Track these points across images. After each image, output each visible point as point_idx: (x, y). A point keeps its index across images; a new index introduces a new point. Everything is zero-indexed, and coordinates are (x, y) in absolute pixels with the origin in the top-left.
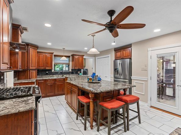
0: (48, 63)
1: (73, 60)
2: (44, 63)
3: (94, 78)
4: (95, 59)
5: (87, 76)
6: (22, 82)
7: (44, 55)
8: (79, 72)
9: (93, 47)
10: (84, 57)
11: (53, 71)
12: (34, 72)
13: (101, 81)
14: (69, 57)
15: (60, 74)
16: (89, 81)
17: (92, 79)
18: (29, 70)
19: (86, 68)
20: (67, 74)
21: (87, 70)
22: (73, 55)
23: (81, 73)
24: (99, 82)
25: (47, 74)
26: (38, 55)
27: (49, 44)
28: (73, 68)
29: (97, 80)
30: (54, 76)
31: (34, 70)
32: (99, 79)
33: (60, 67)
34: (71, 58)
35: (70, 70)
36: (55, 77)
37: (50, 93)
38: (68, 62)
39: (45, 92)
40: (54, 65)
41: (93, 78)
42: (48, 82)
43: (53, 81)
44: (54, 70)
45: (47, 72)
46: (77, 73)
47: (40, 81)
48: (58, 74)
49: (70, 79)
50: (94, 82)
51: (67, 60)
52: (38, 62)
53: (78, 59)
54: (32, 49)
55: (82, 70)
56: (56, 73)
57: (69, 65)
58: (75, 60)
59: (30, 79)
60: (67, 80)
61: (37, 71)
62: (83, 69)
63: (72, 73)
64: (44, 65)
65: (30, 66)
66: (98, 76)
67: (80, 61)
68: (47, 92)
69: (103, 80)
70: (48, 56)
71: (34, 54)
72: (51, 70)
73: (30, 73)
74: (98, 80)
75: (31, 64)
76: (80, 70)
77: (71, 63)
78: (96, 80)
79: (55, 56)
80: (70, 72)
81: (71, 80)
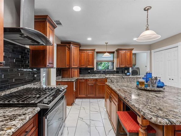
0: (90, 61)
1: (118, 57)
2: (86, 61)
3: (149, 83)
4: (151, 53)
5: (137, 78)
6: (62, 80)
7: (86, 53)
8: (126, 72)
9: (147, 29)
10: (133, 52)
11: (95, 69)
12: (76, 70)
13: (164, 89)
14: (113, 53)
15: (102, 73)
16: (140, 86)
17: (145, 83)
18: (71, 68)
19: (136, 66)
20: (110, 73)
21: (138, 68)
22: (118, 51)
23: (128, 72)
24: (159, 89)
25: (89, 73)
26: (80, 53)
27: (89, 39)
28: (118, 67)
29: (156, 85)
30: (97, 75)
31: (76, 69)
32: (160, 85)
33: (106, 65)
34: (116, 54)
35: (115, 69)
36: (97, 77)
37: (91, 94)
38: (112, 59)
39: (86, 93)
40: (97, 63)
41: (147, 82)
42: (89, 82)
43: (94, 81)
44: (97, 69)
45: (89, 71)
46: (123, 72)
47: (81, 80)
48: (100, 73)
49: (110, 81)
50: (148, 88)
51: (110, 57)
52: (80, 61)
53: (125, 54)
54: (74, 47)
55: (130, 68)
56: (98, 72)
57: (113, 63)
58: (120, 55)
59: (72, 77)
60: (107, 82)
61: (78, 69)
62: (132, 67)
63: (117, 72)
64: (86, 62)
65: (72, 65)
66: (158, 79)
67: (127, 57)
68: (88, 93)
69: (168, 87)
70: (90, 53)
71: (76, 53)
72: (93, 69)
73: (72, 71)
74: (158, 87)
75: (73, 63)
76: (127, 69)
77: (115, 60)
78: (153, 86)
79: (97, 53)
80: (115, 71)
81: (112, 82)
